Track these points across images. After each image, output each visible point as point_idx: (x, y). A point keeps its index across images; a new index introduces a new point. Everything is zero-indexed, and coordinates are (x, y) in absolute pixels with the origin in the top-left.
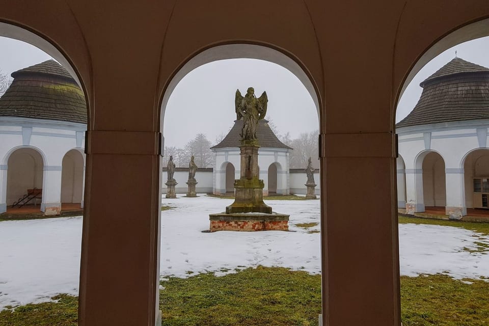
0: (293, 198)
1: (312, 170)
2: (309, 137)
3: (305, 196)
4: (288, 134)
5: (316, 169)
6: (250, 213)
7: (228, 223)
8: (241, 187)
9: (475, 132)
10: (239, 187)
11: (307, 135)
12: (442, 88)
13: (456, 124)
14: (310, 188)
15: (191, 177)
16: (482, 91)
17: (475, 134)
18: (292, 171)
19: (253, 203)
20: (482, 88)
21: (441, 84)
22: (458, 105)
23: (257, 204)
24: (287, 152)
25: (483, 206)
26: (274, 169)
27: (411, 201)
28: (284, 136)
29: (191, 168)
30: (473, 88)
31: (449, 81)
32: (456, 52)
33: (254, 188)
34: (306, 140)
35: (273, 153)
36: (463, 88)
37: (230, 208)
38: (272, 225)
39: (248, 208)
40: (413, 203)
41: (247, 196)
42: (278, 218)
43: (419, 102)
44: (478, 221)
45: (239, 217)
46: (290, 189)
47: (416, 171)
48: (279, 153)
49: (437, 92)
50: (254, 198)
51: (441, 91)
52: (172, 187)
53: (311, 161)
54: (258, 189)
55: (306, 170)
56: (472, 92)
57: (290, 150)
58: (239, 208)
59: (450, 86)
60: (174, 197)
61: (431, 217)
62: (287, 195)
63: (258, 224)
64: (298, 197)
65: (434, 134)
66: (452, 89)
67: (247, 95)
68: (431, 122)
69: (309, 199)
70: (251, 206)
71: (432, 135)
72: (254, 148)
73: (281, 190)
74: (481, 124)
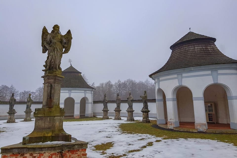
0: (95, 119)
1: (106, 101)
2: (104, 85)
3: (102, 117)
4: (94, 83)
5: (108, 101)
6: (49, 142)
7: (22, 155)
8: (41, 115)
9: (210, 73)
10: (39, 115)
11: (103, 84)
12: (185, 48)
13: (198, 68)
14: (105, 112)
15: (28, 107)
16: (209, 49)
17: (210, 74)
18: (95, 102)
19: (53, 132)
20: (209, 47)
21: (184, 46)
22: (197, 57)
23: (57, 132)
24: (92, 91)
25: (209, 121)
26: (84, 101)
27: (171, 119)
28: (91, 84)
29: (28, 101)
30: (204, 47)
31: (189, 44)
32: (190, 29)
33: (54, 117)
34: (102, 87)
35: (83, 91)
36: (198, 48)
37: (27, 139)
38: (70, 154)
39: (47, 137)
40: (173, 121)
41: (47, 125)
42: (76, 147)
43: (170, 57)
44: (217, 132)
45: (34, 149)
46: (93, 113)
47: (173, 100)
48: (87, 92)
49: (182, 50)
50: (54, 126)
51: (184, 50)
52: (12, 115)
53: (106, 96)
54: (59, 117)
55: (103, 101)
56: (204, 49)
57: (94, 90)
58: (36, 138)
59: (190, 46)
60: (14, 122)
61: (186, 131)
62: (91, 117)
63: (55, 154)
64: (98, 118)
65: (184, 75)
66: (191, 48)
67: (53, 32)
68: (182, 67)
69: (105, 119)
70: (50, 135)
71: (183, 76)
72: (57, 78)
73: (88, 114)
74: (214, 68)
